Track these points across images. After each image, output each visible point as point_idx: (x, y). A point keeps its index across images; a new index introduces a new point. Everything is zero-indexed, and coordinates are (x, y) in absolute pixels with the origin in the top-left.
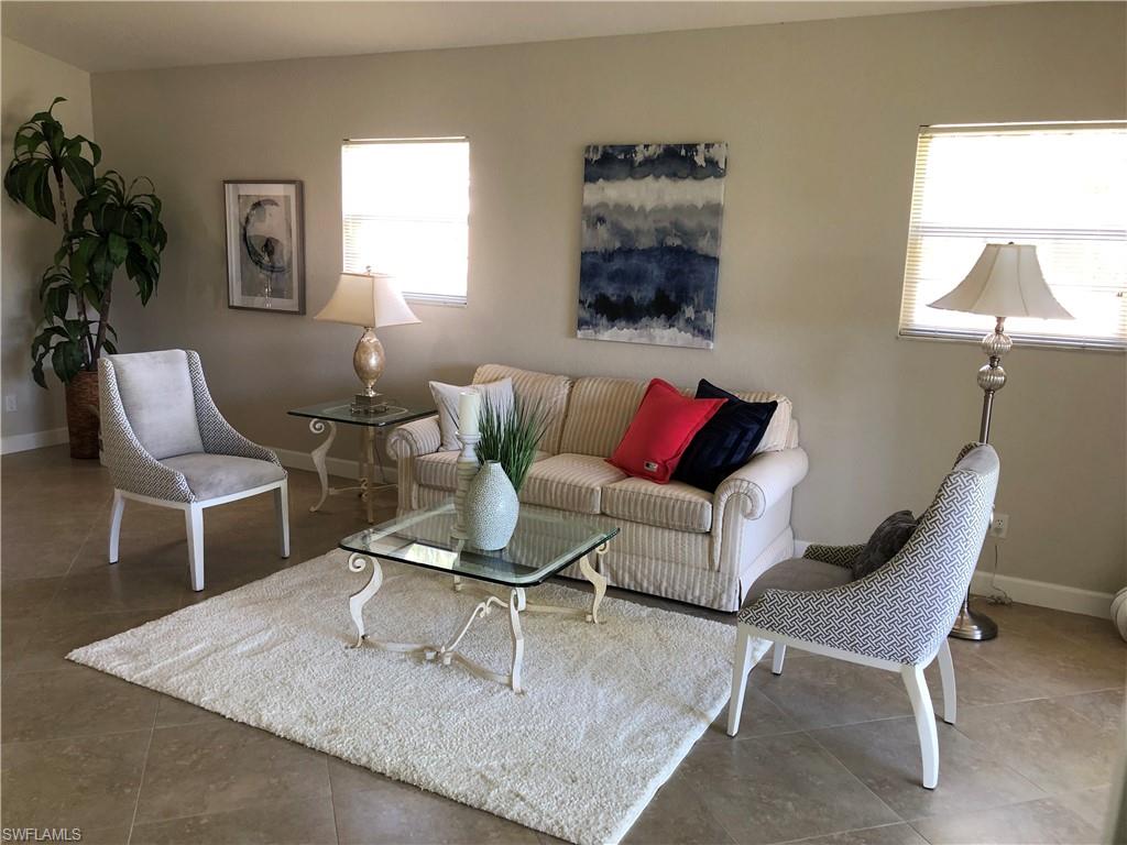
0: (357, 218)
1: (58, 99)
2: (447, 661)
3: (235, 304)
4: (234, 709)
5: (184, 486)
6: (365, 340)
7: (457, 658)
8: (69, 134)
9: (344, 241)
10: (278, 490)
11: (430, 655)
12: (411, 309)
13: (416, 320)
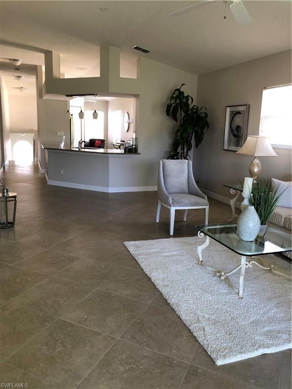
0: (266, 117)
1: (183, 84)
2: (223, 278)
3: (226, 149)
5: (171, 201)
6: (254, 161)
7: (227, 278)
8: (185, 95)
10: (205, 209)
11: (218, 274)
12: (274, 150)
13: (274, 154)
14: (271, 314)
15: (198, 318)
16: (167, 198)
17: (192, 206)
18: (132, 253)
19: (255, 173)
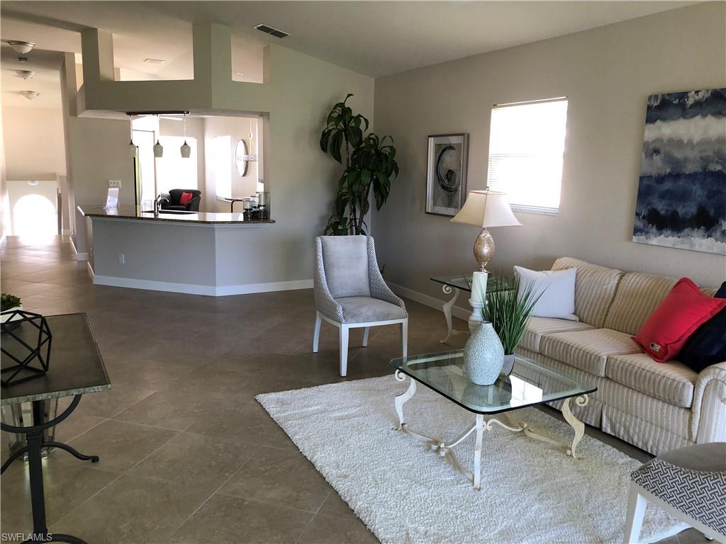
0: (498, 156)
1: (349, 95)
2: (443, 454)
3: (430, 211)
4: (305, 448)
5: (340, 313)
6: (483, 235)
7: (450, 454)
8: (355, 114)
9: (489, 171)
10: (401, 324)
11: (434, 447)
12: (516, 216)
13: (516, 223)
14: (531, 514)
15: (408, 534)
16: (334, 308)
17: (378, 320)
18: (275, 417)
19: (485, 256)
